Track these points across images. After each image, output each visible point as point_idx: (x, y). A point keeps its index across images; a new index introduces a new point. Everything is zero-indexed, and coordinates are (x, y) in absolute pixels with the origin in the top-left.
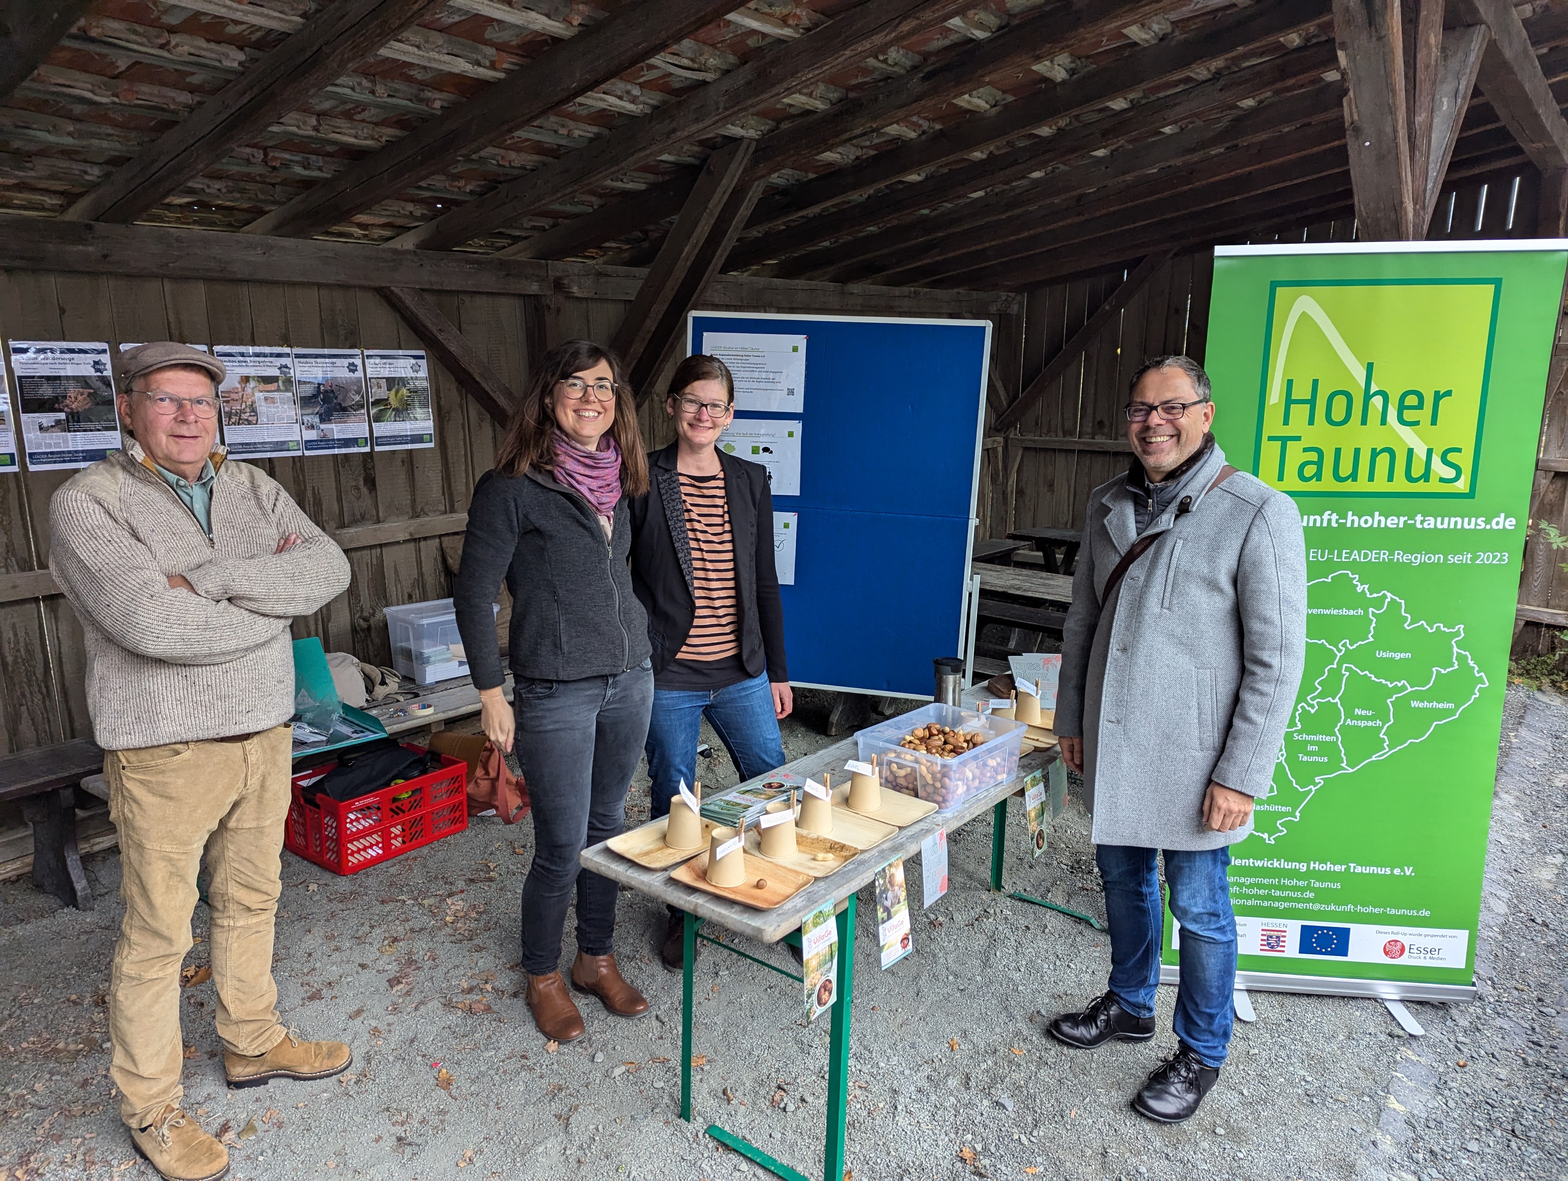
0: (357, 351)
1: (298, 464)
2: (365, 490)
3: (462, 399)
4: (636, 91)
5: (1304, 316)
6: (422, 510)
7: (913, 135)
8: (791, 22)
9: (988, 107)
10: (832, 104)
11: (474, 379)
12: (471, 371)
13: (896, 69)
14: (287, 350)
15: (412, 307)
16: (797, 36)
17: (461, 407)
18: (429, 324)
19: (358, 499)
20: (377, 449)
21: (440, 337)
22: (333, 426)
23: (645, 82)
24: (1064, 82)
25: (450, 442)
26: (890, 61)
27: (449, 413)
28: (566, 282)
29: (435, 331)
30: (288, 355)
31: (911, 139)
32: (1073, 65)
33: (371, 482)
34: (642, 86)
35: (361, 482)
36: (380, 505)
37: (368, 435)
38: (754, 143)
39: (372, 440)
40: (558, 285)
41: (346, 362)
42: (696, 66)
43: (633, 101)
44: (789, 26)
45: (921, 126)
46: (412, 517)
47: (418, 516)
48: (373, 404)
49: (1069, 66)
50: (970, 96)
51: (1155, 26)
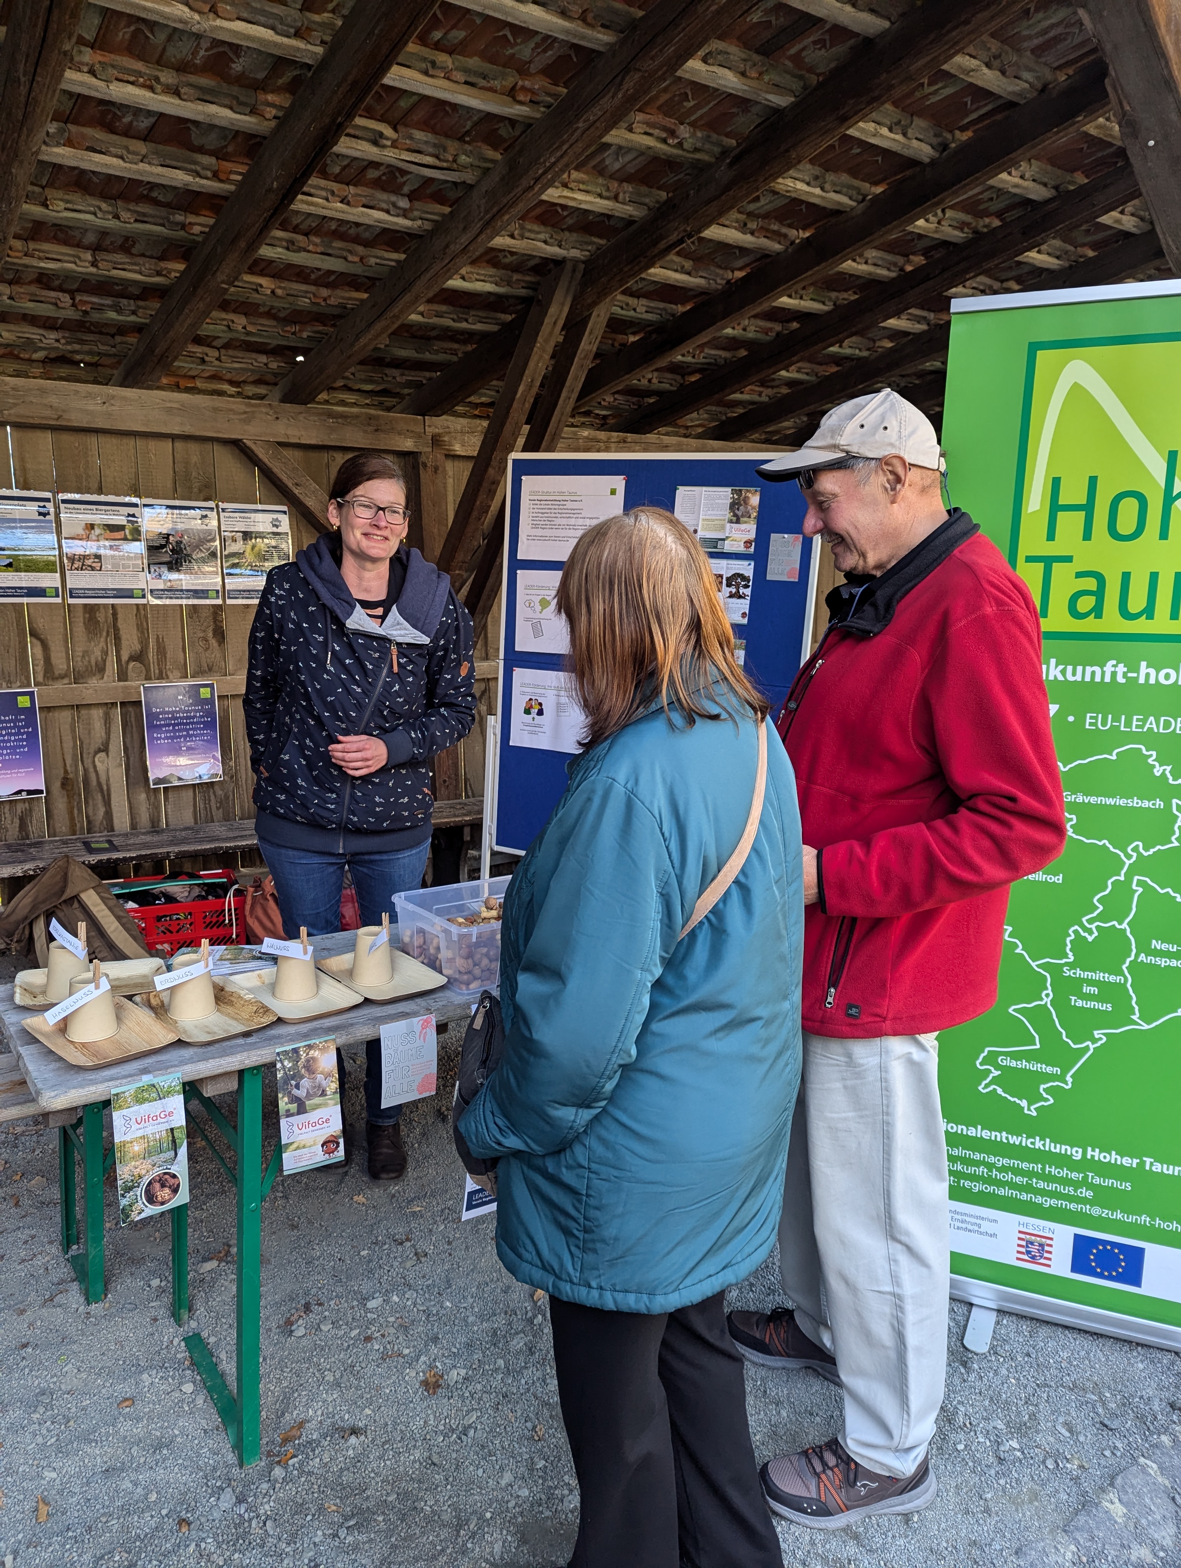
0: (211, 504)
1: (143, 612)
2: (214, 643)
5: (1077, 389)
14: (135, 500)
15: (266, 460)
18: (284, 478)
19: (207, 649)
20: (229, 602)
21: (296, 492)
28: (446, 439)
29: (290, 485)
30: (136, 505)
33: (220, 635)
35: (210, 634)
36: (230, 658)
37: (219, 588)
38: (582, 266)
39: (224, 592)
40: (436, 441)
41: (197, 513)
48: (227, 556)
49: (935, 141)
50: (822, 189)
51: (1026, 75)
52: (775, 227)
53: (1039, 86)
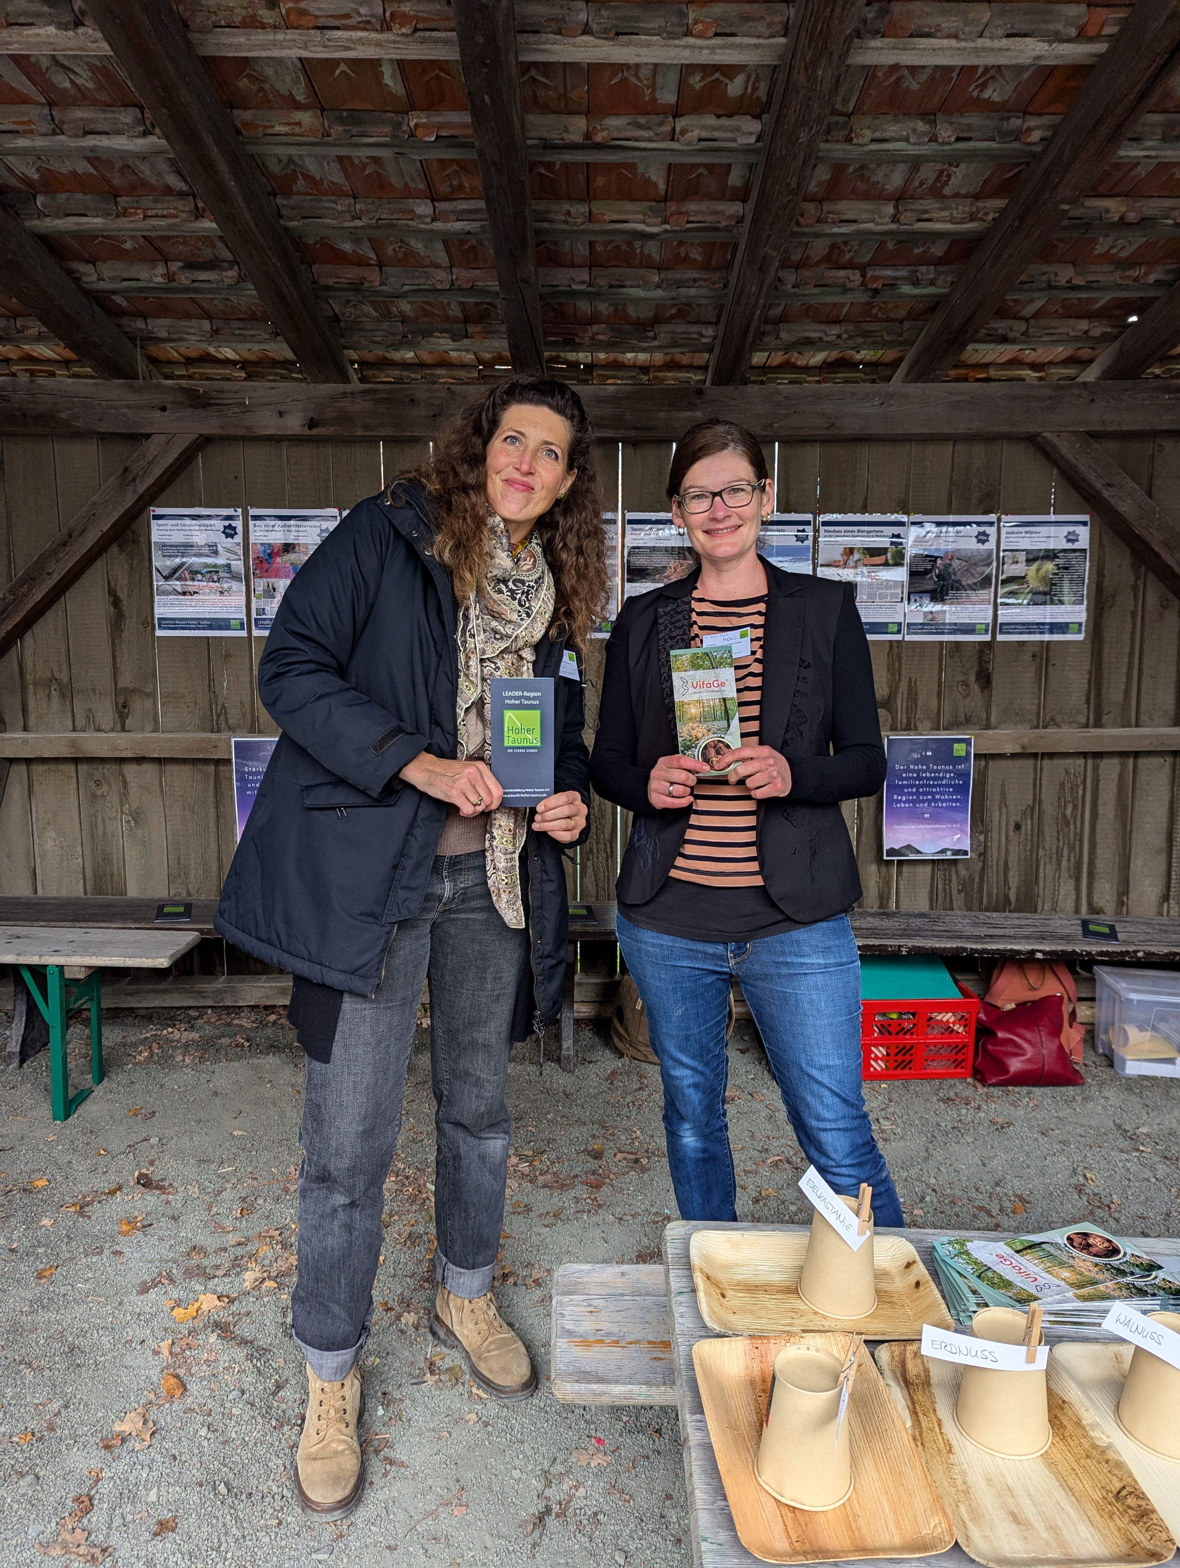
0: (992, 517)
1: (896, 650)
2: (975, 688)
3: (1137, 578)
6: (1052, 719)
11: (1152, 550)
12: (1148, 538)
14: (904, 518)
15: (1070, 457)
17: (1135, 588)
18: (1092, 477)
19: (967, 695)
20: (1000, 638)
21: (1106, 494)
22: (946, 608)
25: (1109, 635)
27: (1113, 596)
29: (1099, 485)
30: (902, 524)
33: (985, 679)
35: (973, 678)
36: (994, 708)
37: (990, 620)
39: (996, 626)
41: (974, 530)
46: (1037, 727)
47: (1045, 727)
48: (1005, 582)
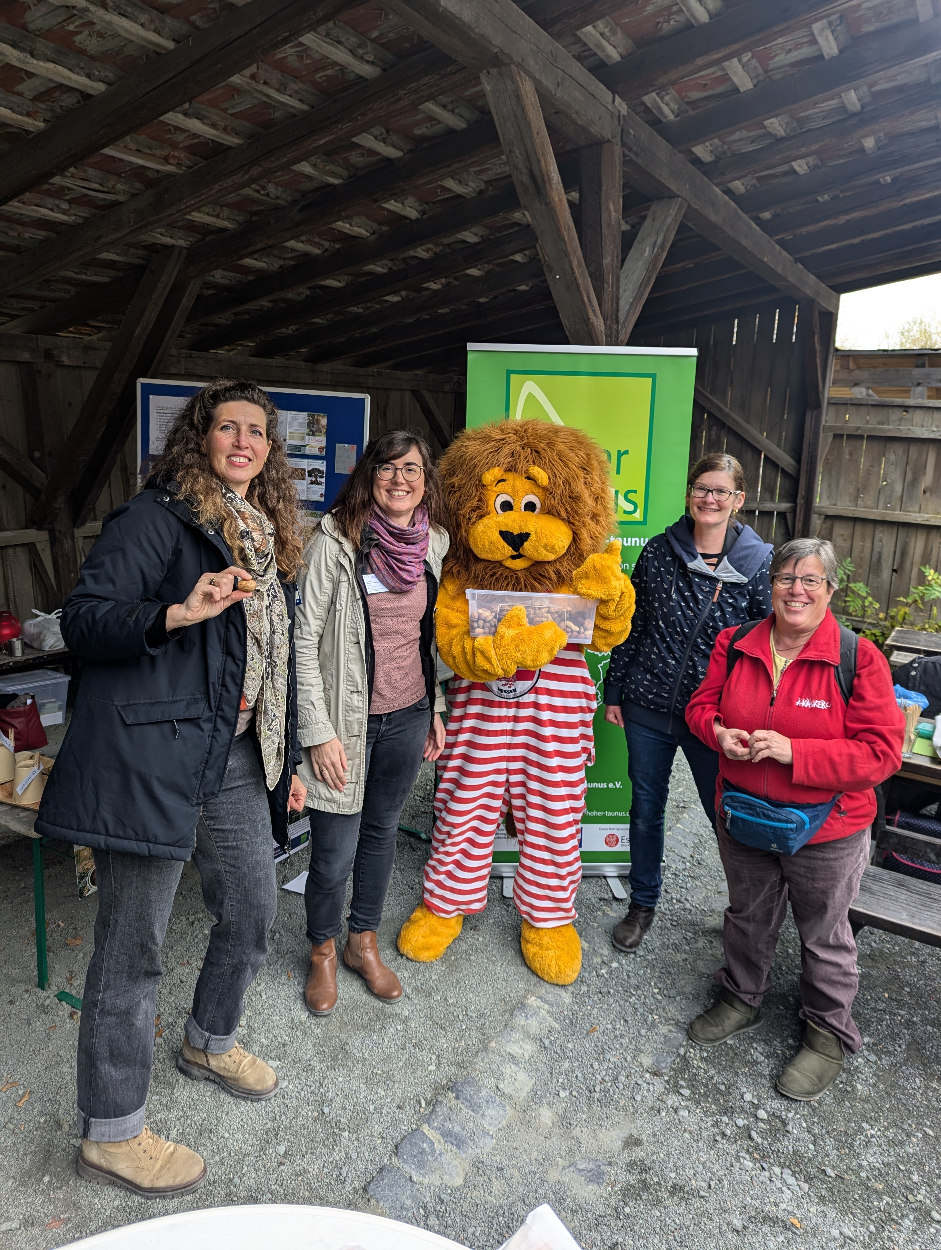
4: (65, 206)
5: (530, 396)
7: (318, 251)
8: (172, 161)
9: (368, 234)
10: (240, 225)
13: (279, 201)
16: (181, 172)
23: (71, 199)
24: (417, 220)
26: (271, 195)
28: (55, 353)
31: (317, 255)
32: (422, 208)
34: (69, 202)
38: (185, 251)
40: (48, 355)
42: (106, 189)
43: (64, 212)
44: (171, 164)
45: (323, 245)
49: (419, 208)
50: (351, 225)
51: (471, 184)
52: (316, 240)
53: (478, 189)
